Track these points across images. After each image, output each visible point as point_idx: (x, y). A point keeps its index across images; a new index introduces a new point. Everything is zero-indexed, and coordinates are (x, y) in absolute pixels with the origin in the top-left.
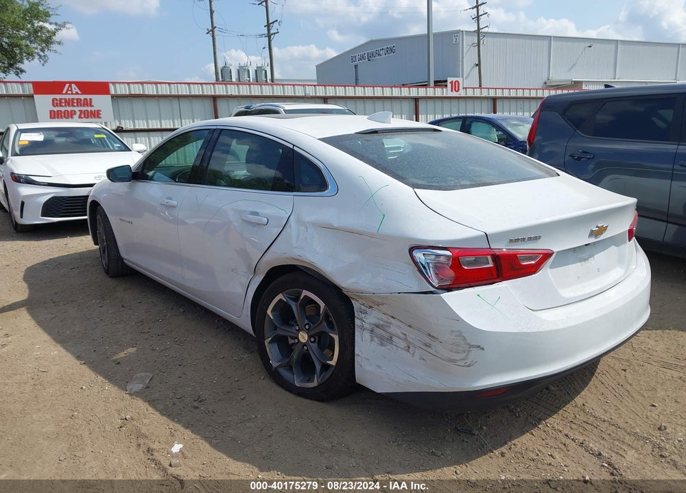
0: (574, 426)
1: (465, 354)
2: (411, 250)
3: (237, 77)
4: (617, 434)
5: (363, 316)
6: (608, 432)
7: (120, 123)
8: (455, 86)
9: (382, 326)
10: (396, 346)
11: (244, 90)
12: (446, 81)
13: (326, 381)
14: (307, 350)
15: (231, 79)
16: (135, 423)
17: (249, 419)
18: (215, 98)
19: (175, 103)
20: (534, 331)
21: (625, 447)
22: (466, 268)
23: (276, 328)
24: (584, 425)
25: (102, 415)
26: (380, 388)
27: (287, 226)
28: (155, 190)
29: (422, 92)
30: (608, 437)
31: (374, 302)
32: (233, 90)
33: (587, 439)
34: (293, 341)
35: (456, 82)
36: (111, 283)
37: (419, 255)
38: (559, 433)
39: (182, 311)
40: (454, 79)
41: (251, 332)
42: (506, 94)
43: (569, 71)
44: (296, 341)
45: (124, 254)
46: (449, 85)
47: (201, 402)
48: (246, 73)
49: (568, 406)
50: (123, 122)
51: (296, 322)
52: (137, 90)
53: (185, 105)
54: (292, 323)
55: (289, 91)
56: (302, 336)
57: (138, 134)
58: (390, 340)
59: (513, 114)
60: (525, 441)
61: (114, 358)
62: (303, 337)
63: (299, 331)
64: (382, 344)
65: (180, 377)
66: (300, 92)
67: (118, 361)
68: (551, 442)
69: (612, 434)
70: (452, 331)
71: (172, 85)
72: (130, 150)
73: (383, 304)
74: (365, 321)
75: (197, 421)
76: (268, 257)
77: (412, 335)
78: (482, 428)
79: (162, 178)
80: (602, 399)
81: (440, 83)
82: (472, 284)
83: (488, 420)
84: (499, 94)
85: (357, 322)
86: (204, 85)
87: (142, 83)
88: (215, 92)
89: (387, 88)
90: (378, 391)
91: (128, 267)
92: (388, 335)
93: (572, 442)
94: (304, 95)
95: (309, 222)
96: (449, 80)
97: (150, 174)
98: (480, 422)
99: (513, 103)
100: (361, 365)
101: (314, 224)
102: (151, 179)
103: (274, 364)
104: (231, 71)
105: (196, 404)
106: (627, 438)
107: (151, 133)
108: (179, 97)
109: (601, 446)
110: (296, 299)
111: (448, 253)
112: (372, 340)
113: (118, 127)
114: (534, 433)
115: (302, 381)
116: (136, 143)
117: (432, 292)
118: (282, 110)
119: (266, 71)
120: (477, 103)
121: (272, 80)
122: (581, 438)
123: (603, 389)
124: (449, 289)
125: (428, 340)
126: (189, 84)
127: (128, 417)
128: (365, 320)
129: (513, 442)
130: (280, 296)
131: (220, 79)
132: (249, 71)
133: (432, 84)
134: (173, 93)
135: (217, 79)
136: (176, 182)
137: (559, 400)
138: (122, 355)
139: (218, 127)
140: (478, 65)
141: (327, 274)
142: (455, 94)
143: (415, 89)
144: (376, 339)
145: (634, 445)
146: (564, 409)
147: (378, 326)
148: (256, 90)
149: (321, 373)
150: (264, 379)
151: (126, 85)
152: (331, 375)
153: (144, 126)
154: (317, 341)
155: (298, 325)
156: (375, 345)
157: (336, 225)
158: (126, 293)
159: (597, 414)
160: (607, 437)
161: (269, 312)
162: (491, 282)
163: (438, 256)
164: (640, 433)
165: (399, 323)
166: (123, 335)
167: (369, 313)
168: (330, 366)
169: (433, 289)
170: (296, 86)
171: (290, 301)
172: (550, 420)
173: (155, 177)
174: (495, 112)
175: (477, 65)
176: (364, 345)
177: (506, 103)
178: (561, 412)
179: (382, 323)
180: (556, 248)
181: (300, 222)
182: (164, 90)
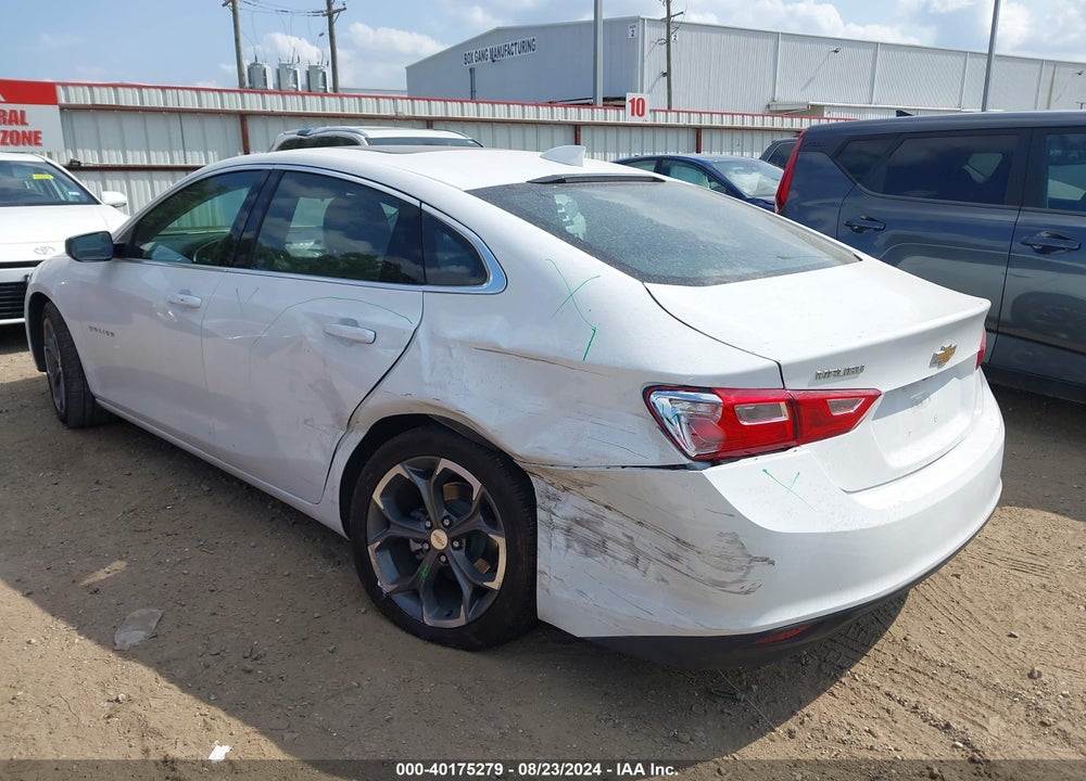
0: (897, 678)
1: (742, 573)
2: (647, 392)
3: (276, 82)
4: (966, 688)
5: (553, 504)
6: (952, 685)
7: (76, 154)
8: (638, 108)
9: (588, 521)
10: (614, 557)
11: (294, 105)
12: (624, 99)
13: (481, 616)
14: (447, 561)
15: (266, 84)
16: (134, 707)
17: (348, 689)
18: (243, 117)
19: (174, 122)
20: (853, 528)
21: (983, 711)
22: (746, 424)
23: (388, 524)
24: (913, 674)
25: (72, 694)
26: (582, 629)
27: (413, 346)
28: (155, 278)
29: (585, 115)
30: (954, 694)
31: (572, 481)
32: (274, 104)
33: (921, 699)
34: (419, 546)
35: (639, 100)
36: (70, 438)
37: (661, 401)
38: (876, 691)
39: (206, 488)
40: (637, 96)
41: (340, 529)
42: (716, 122)
43: (803, 89)
44: (426, 546)
45: (96, 388)
46: (628, 105)
47: (256, 659)
48: (292, 75)
49: (880, 642)
50: (80, 152)
51: (426, 513)
52: (105, 97)
53: (191, 125)
54: (417, 514)
55: (369, 108)
56: (438, 538)
57: (107, 174)
58: (602, 546)
59: (737, 155)
60: (822, 708)
61: (86, 582)
62: (439, 540)
63: (431, 529)
64: (587, 554)
65: (215, 614)
66: (387, 109)
67: (95, 587)
68: (865, 707)
69: (958, 688)
70: (721, 534)
71: (168, 92)
72: (99, 203)
73: (591, 485)
74: (555, 514)
75: (253, 697)
76: (373, 401)
77: (644, 539)
78: (750, 688)
79: (166, 254)
80: (933, 628)
81: (614, 102)
82: (753, 451)
83: (758, 672)
84: (706, 121)
85: (541, 515)
86: (224, 94)
87: (115, 86)
88: (244, 106)
89: (531, 107)
90: (579, 634)
91: (103, 411)
92: (599, 538)
93: (898, 705)
94: (394, 114)
95: (454, 340)
96: (629, 96)
97: (147, 247)
98: (744, 677)
99: (727, 136)
100: (548, 590)
101: (464, 344)
102: (148, 256)
103: (385, 586)
104: (265, 71)
105: (248, 665)
106: (983, 694)
107: (131, 174)
108: (180, 112)
109: (946, 711)
110: (427, 473)
111: (714, 398)
112: (568, 547)
113: (72, 161)
114: (835, 692)
115: (436, 617)
116: (105, 189)
117: (684, 467)
118: (363, 138)
119: (324, 74)
120: (672, 135)
121: (335, 88)
122: (913, 699)
123: (930, 611)
124: (714, 461)
125: (672, 547)
126: (197, 90)
127: (121, 696)
128: (555, 511)
129: (805, 711)
130: (398, 470)
131: (247, 85)
132: (295, 72)
133: (600, 102)
134: (170, 106)
135: (242, 84)
136: (194, 263)
137: (866, 632)
138: (101, 575)
139: (276, 167)
140: (667, 74)
141: (490, 431)
142: (637, 120)
143: (574, 110)
144: (576, 544)
145: (997, 707)
146: (876, 646)
147: (579, 522)
148: (313, 105)
149: (472, 602)
150: (365, 612)
151: (86, 88)
152: (492, 604)
153: (118, 160)
154: (464, 545)
155: (429, 519)
156: (574, 556)
157: (504, 345)
158: (102, 458)
159: (929, 654)
160: (952, 694)
161: (376, 496)
162: (781, 446)
163: (695, 402)
164: (1003, 686)
165: (617, 517)
166: (101, 536)
167: (563, 499)
168: (488, 590)
169: (686, 461)
170: (381, 100)
171: (415, 477)
172: (857, 668)
173: (154, 254)
174: (698, 151)
175: (664, 74)
176: (554, 557)
177: (716, 136)
178: (871, 652)
179: (586, 516)
180: (885, 387)
181: (437, 340)
182: (154, 99)
